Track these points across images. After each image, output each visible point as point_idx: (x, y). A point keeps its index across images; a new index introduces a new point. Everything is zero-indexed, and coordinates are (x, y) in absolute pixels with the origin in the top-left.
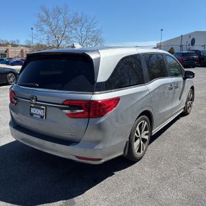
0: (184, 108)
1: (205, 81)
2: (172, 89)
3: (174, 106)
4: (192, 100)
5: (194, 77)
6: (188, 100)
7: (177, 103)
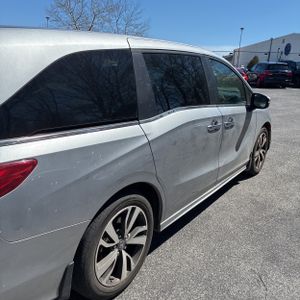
0: (248, 164)
1: (298, 111)
2: (216, 130)
3: (221, 164)
4: (266, 147)
5: (267, 106)
6: (256, 148)
7: (230, 156)
